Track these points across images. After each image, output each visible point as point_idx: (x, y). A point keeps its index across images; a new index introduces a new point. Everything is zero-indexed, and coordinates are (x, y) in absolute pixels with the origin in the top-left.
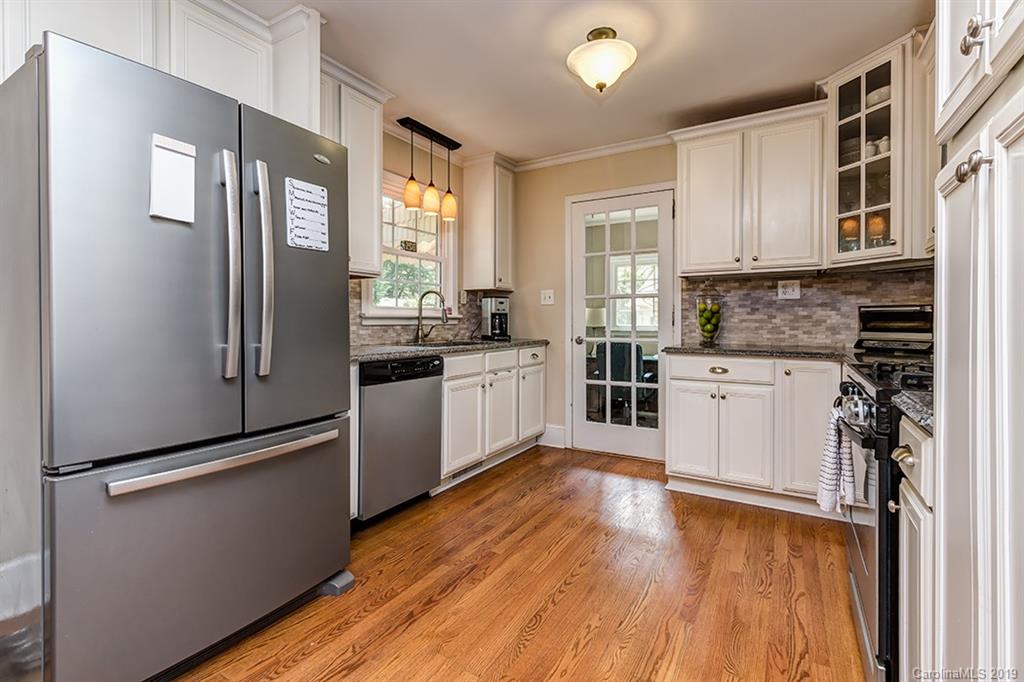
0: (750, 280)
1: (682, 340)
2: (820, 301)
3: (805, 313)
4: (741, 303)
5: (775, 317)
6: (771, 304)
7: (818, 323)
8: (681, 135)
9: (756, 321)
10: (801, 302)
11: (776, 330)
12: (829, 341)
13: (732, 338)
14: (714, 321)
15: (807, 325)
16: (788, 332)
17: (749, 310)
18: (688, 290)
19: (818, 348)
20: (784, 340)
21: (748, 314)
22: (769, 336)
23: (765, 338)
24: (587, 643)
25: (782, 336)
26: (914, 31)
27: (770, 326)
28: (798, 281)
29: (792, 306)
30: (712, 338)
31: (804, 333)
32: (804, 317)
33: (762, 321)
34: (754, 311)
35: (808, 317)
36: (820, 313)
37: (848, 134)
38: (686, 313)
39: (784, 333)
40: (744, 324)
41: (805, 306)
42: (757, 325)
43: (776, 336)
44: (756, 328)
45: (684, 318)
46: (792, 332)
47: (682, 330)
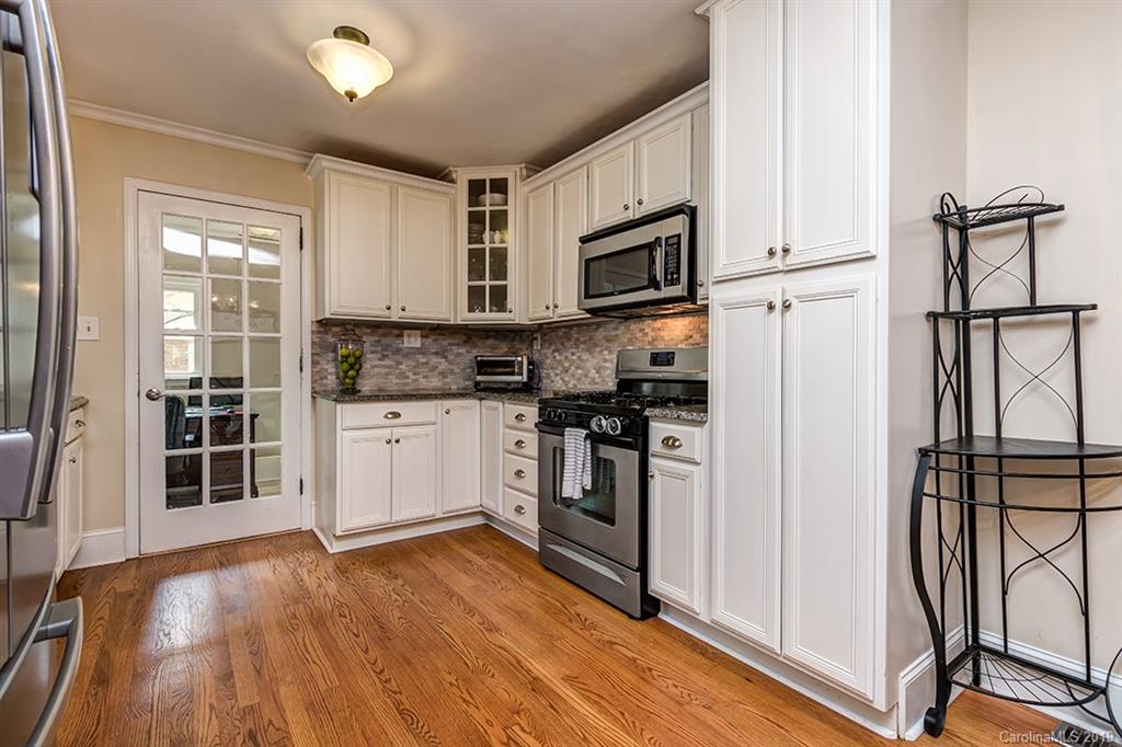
0: (380, 327)
1: (313, 388)
2: (434, 351)
3: (424, 360)
4: (372, 349)
5: (401, 364)
6: (398, 351)
7: (434, 368)
8: (326, 162)
9: (385, 367)
10: (422, 351)
11: (403, 375)
12: (440, 384)
13: (366, 386)
14: (357, 367)
15: (425, 370)
16: (412, 377)
17: (379, 356)
18: (319, 332)
19: (434, 390)
20: (407, 384)
21: (379, 360)
22: (397, 381)
23: (393, 384)
24: (469, 693)
25: (407, 381)
26: (523, 165)
27: (397, 371)
28: (419, 332)
29: (415, 354)
30: (354, 384)
31: (424, 377)
32: (424, 364)
33: (389, 367)
34: (384, 357)
35: (427, 363)
36: (434, 360)
37: (475, 220)
38: (316, 358)
39: (408, 377)
40: (376, 370)
41: (423, 354)
42: (387, 370)
43: (402, 381)
44: (387, 374)
45: (314, 363)
46: (415, 377)
47: (312, 376)
